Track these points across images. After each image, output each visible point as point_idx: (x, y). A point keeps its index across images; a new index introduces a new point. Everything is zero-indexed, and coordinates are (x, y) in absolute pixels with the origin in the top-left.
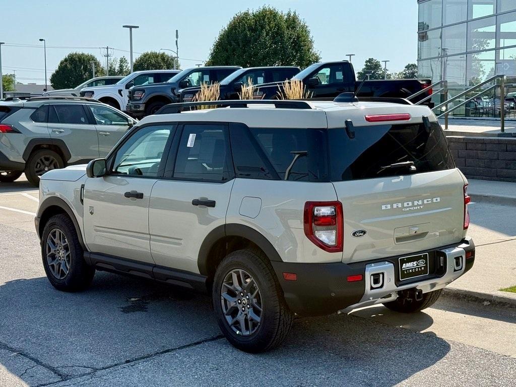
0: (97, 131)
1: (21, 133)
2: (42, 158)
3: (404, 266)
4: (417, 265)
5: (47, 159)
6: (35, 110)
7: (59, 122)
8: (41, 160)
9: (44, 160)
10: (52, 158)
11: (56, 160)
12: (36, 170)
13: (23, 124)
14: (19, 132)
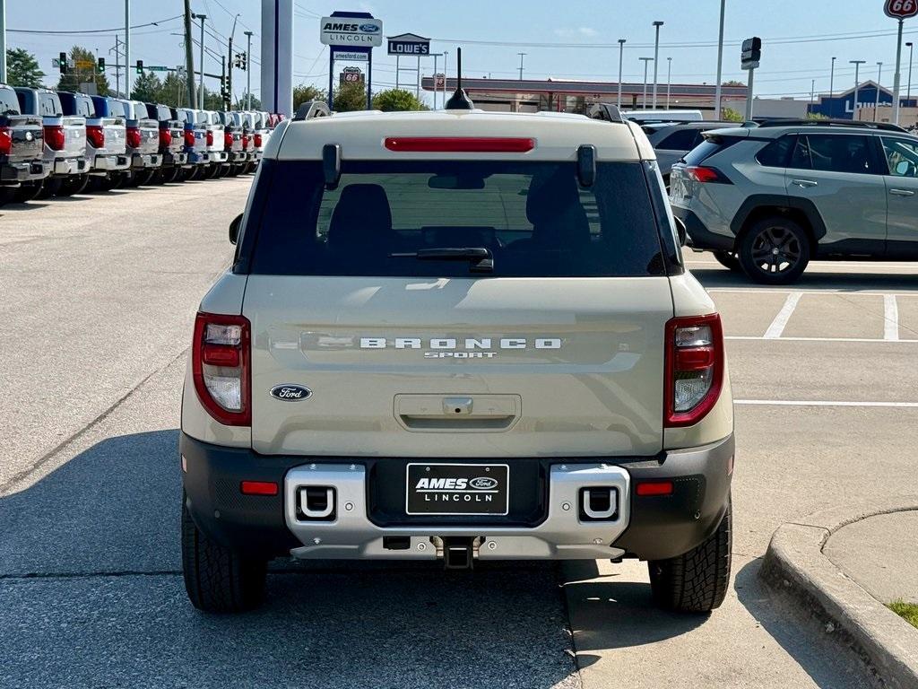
0: (886, 189)
1: (731, 183)
2: (769, 230)
3: (423, 483)
4: (468, 487)
5: (778, 234)
6: (767, 143)
7: (809, 167)
8: (766, 234)
9: (771, 235)
10: (787, 231)
11: (795, 237)
12: (754, 251)
13: (739, 167)
14: (728, 181)
